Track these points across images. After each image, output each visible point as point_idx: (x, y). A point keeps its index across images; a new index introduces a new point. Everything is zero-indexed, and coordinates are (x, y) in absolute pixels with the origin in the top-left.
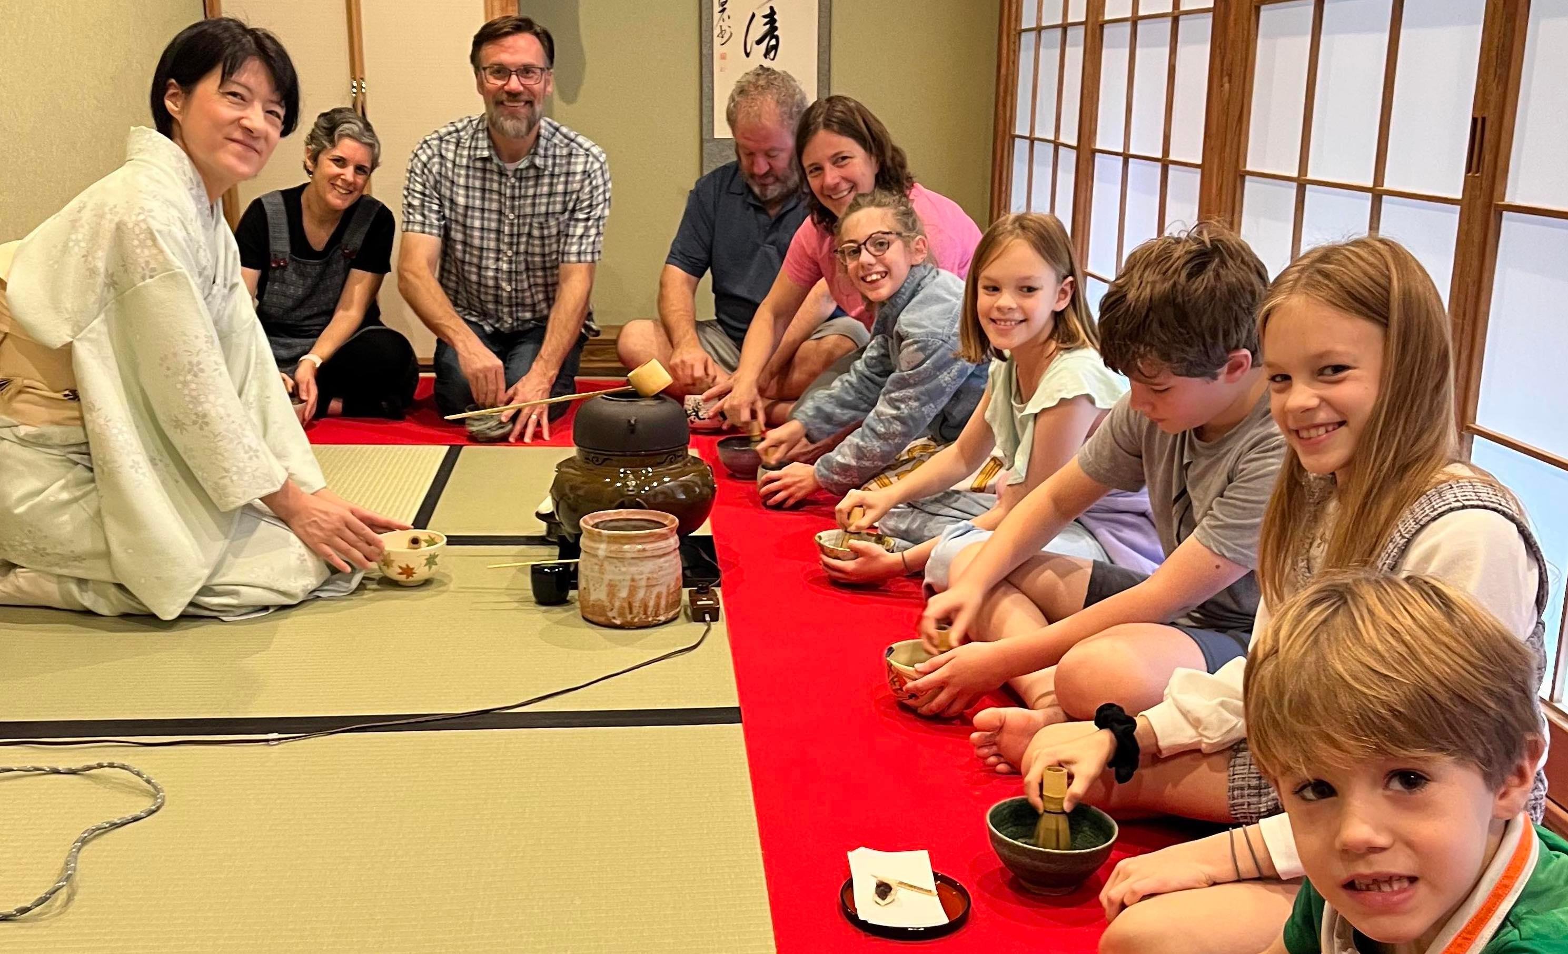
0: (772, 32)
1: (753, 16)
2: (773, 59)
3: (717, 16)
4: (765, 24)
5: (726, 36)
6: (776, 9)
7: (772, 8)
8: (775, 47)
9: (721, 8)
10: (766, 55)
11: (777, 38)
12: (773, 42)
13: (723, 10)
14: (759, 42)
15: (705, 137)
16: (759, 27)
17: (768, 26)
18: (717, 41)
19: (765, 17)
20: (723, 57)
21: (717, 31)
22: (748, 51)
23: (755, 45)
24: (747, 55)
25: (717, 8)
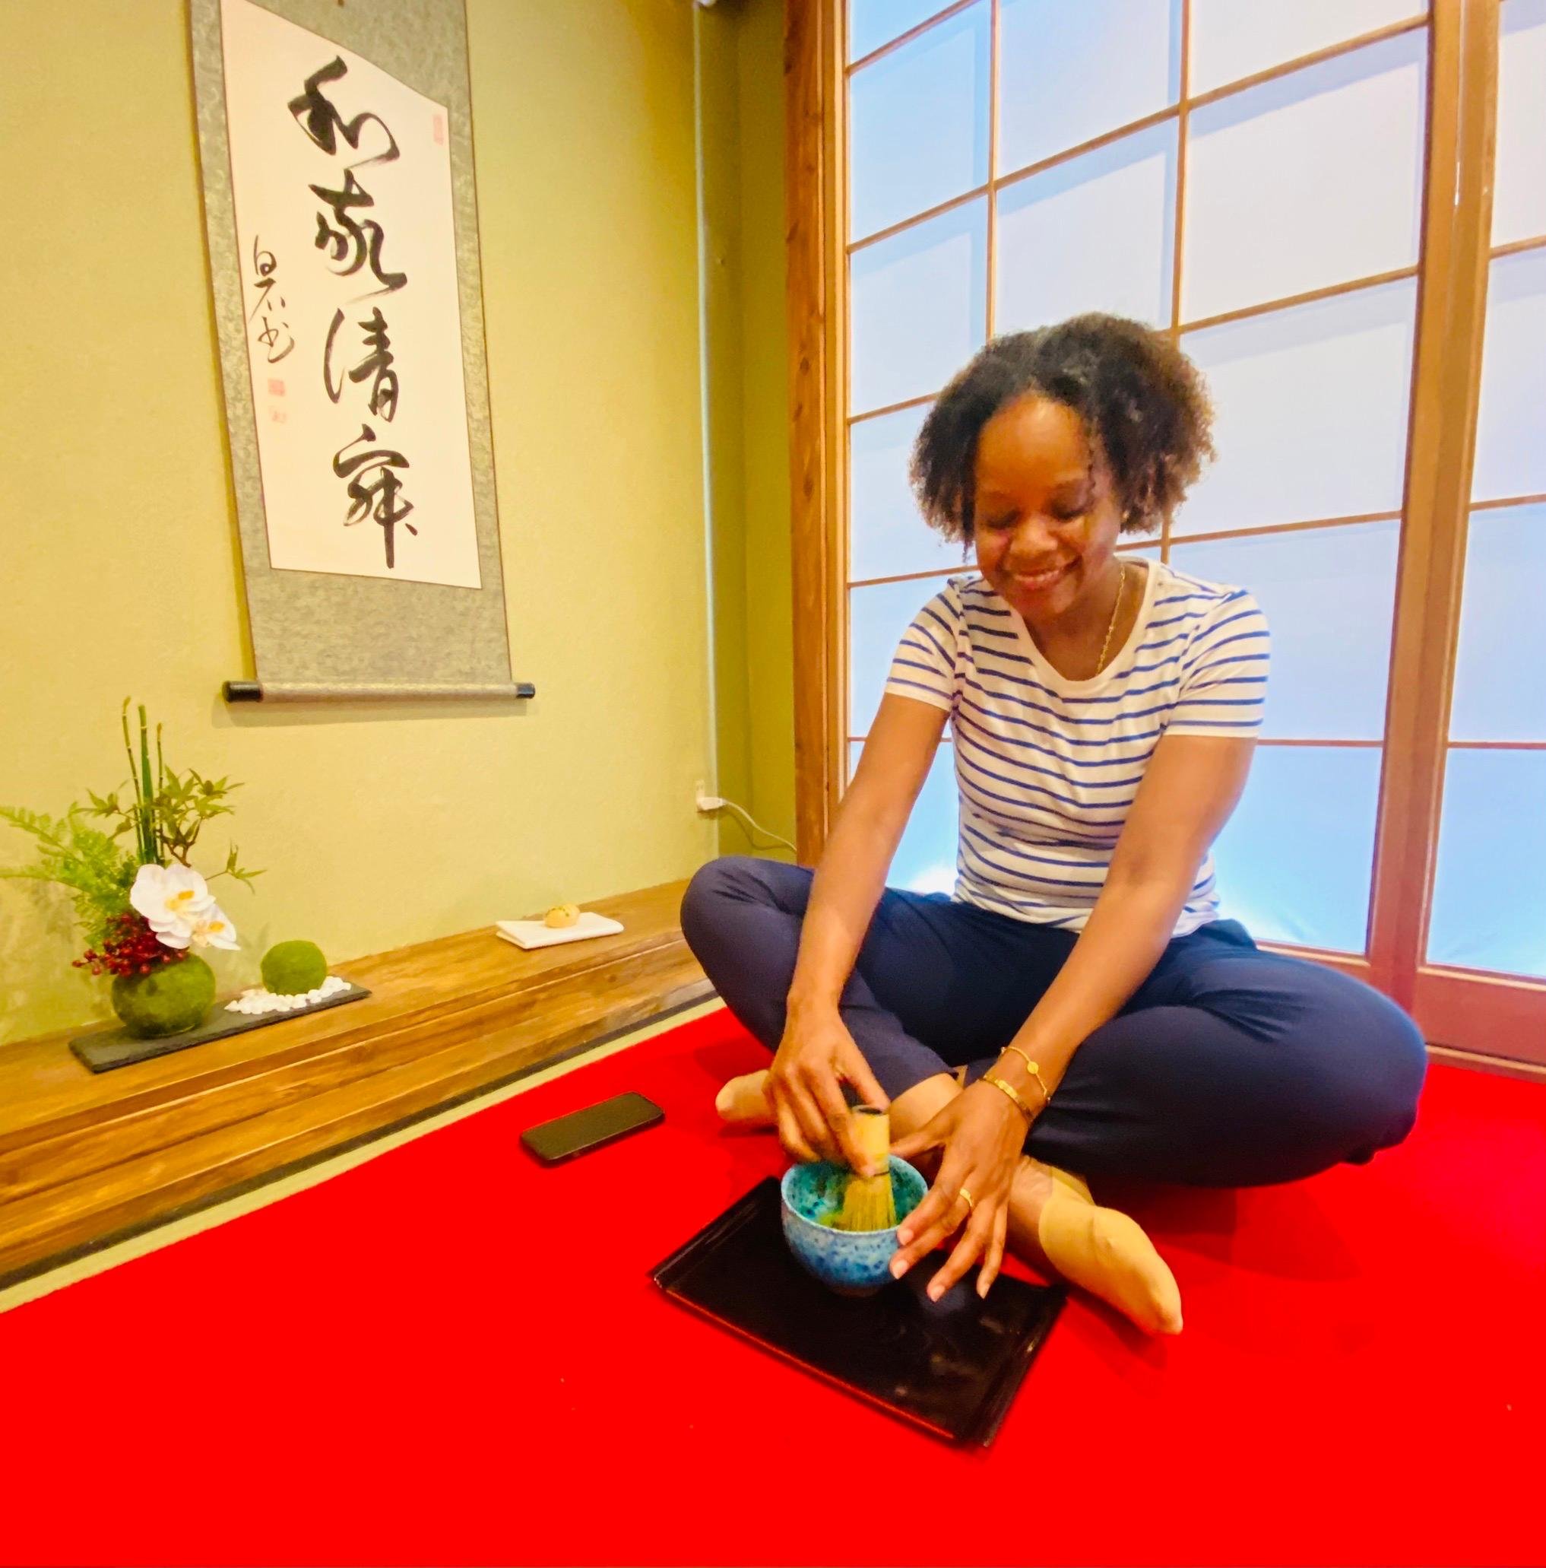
0: (382, 360)
1: (339, 317)
2: (390, 419)
3: (253, 294)
4: (368, 342)
5: (281, 345)
6: (386, 318)
7: (377, 312)
8: (391, 395)
9: (261, 278)
10: (374, 407)
11: (392, 377)
12: (386, 384)
13: (269, 283)
14: (358, 376)
15: (252, 563)
16: (355, 349)
17: (374, 347)
18: (259, 352)
19: (365, 326)
20: (277, 388)
21: (255, 328)
22: (335, 390)
23: (347, 380)
24: (335, 397)
25: (252, 277)
